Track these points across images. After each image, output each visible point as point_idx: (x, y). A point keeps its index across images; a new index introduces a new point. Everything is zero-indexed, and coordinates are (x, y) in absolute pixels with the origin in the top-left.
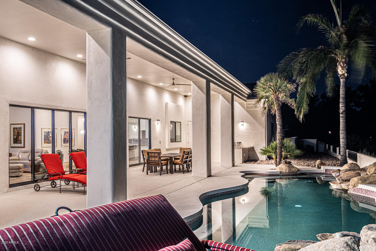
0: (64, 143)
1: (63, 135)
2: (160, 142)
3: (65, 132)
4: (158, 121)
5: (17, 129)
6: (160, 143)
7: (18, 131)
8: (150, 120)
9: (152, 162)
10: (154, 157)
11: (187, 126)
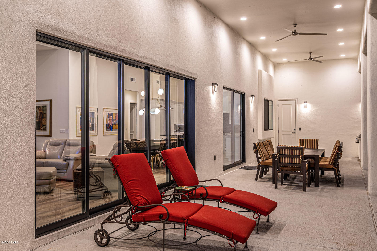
0: (107, 131)
1: (106, 118)
3: (109, 113)
4: (252, 97)
5: (39, 108)
6: (254, 131)
7: (42, 111)
8: (243, 95)
9: (285, 167)
10: (292, 156)
11: (277, 107)
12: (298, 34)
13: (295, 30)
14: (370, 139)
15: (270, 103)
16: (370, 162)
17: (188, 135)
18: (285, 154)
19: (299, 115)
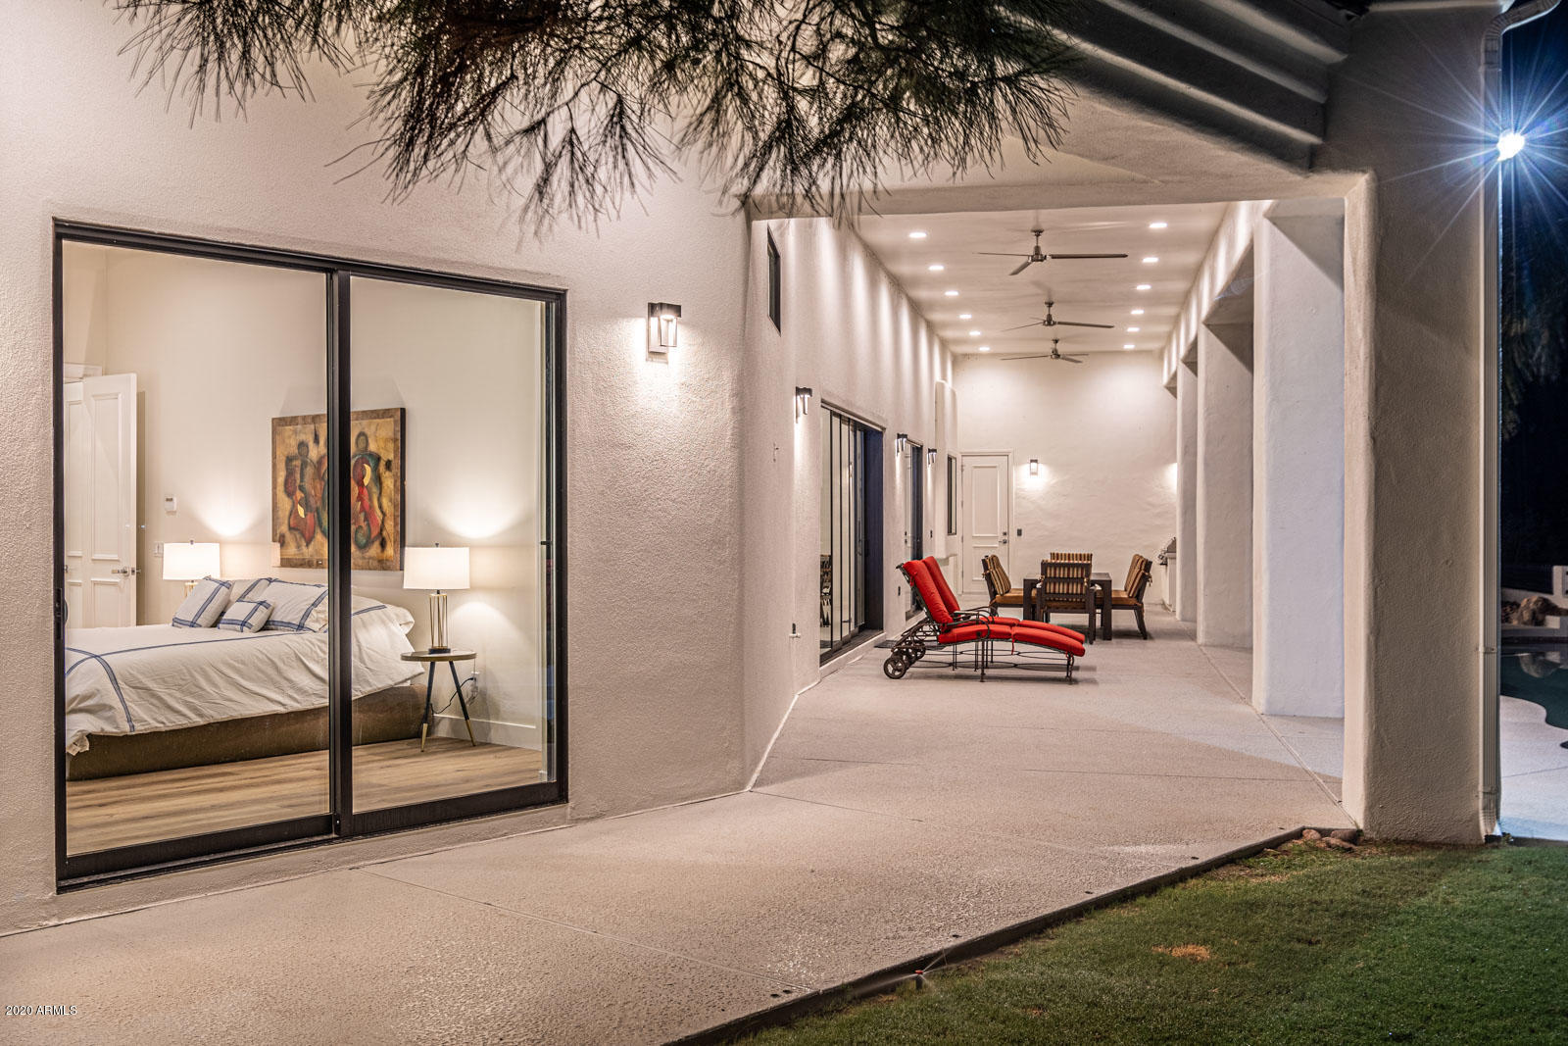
10: (1068, 580)
11: (960, 471)
12: (1055, 323)
13: (1049, 316)
14: (1203, 547)
15: (953, 461)
16: (1202, 587)
18: (1055, 577)
19: (1016, 494)
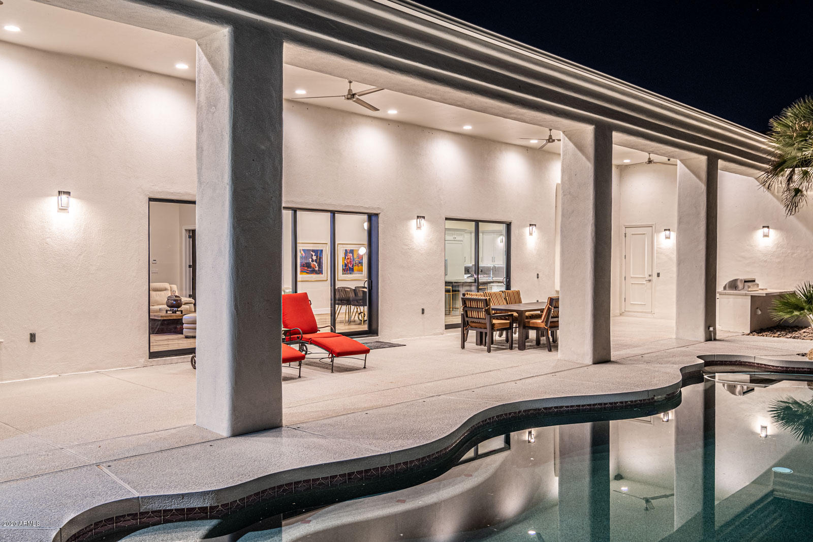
0: (343, 274)
2: (538, 275)
3: (346, 250)
4: (531, 227)
6: (538, 278)
8: (509, 225)
9: (473, 322)
10: (477, 309)
11: (624, 237)
17: (371, 282)
19: (657, 251)
